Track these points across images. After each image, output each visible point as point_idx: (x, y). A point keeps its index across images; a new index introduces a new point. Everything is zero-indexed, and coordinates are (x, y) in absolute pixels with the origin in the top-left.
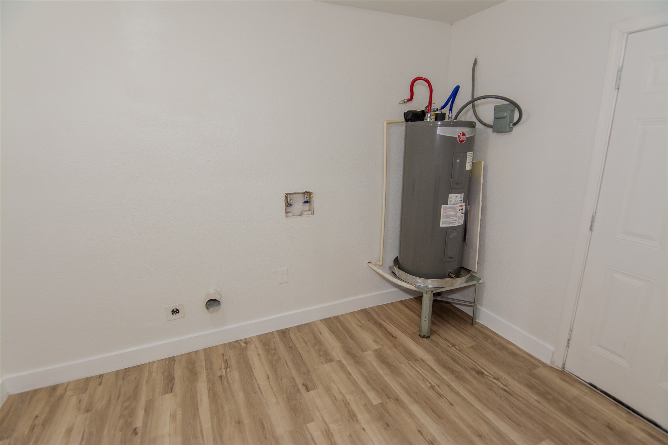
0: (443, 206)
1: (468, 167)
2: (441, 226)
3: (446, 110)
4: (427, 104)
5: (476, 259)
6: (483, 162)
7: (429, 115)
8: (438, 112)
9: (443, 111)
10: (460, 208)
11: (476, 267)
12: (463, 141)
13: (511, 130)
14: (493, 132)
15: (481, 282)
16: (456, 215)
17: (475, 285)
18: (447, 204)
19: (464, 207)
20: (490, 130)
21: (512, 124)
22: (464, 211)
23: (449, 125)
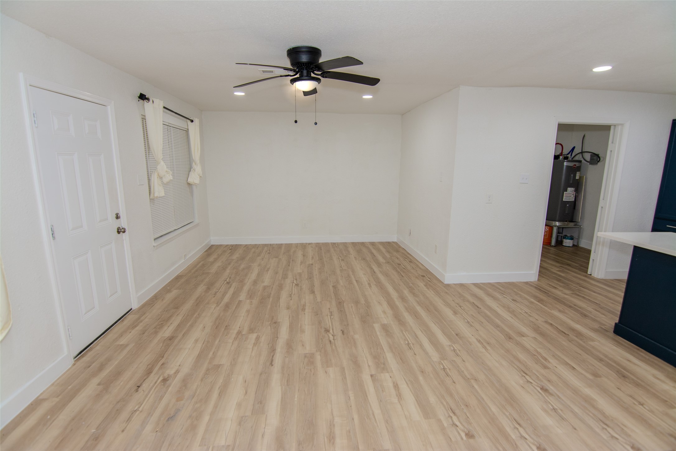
0: (565, 192)
1: (577, 178)
2: (564, 200)
3: (569, 156)
4: (561, 152)
5: (579, 216)
6: (585, 176)
7: (561, 157)
8: (565, 156)
9: (568, 156)
10: (573, 194)
11: (580, 220)
12: (575, 167)
13: (597, 164)
14: (590, 164)
15: (582, 227)
16: (571, 196)
17: (579, 227)
18: (567, 192)
19: (575, 194)
20: (589, 163)
21: (597, 162)
22: (574, 195)
23: (569, 161)
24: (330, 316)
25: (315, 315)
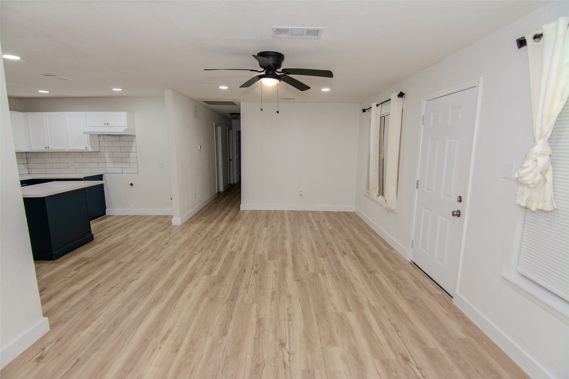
24: (249, 284)
25: (263, 286)
